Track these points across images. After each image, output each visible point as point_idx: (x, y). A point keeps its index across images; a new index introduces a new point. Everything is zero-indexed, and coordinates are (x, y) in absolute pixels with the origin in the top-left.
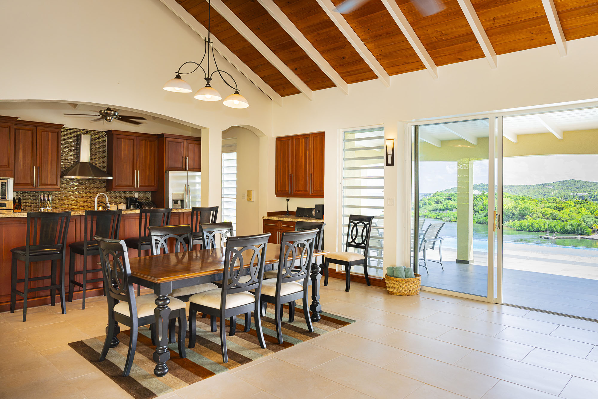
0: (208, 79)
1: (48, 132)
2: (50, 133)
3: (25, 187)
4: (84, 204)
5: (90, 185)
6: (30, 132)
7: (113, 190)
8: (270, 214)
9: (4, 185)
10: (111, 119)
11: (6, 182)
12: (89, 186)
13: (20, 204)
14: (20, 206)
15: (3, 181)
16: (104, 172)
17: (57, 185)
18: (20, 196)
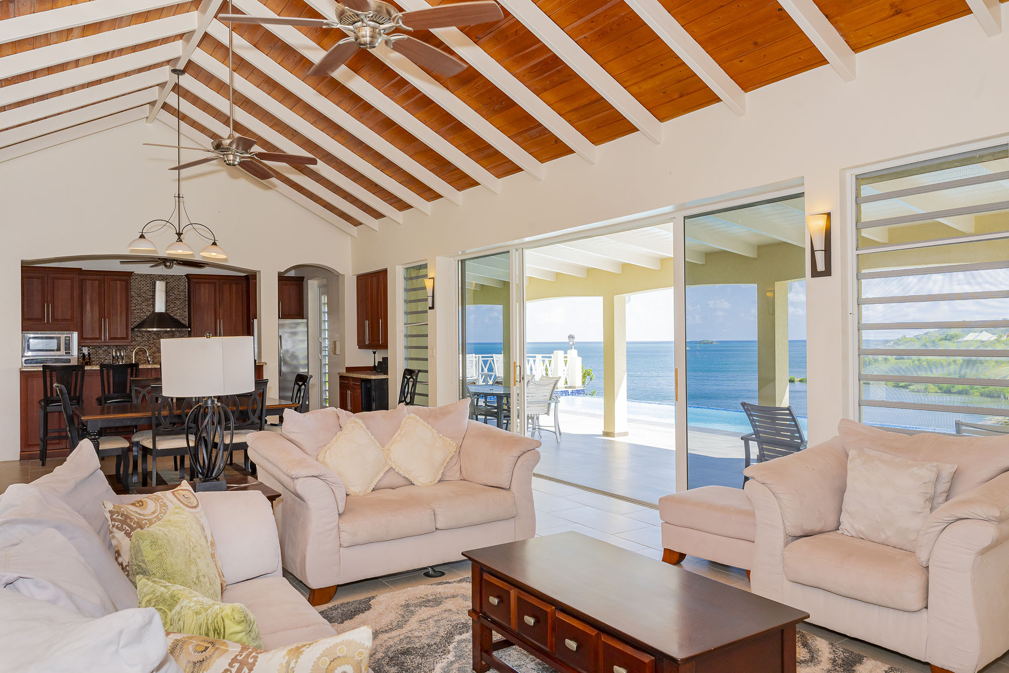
0: (179, 234)
1: (116, 280)
2: (118, 282)
3: (94, 341)
6: (97, 282)
8: (349, 369)
9: (68, 339)
10: (171, 264)
11: (70, 337)
13: (90, 360)
15: (66, 335)
16: (185, 325)
17: (127, 338)
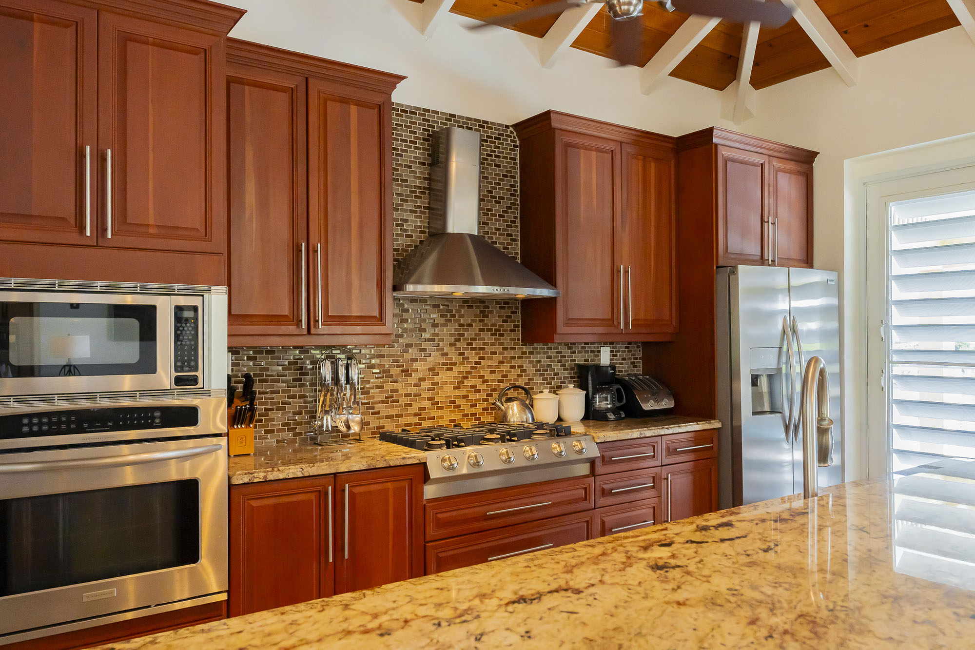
2: (352, 110)
4: (458, 392)
5: (473, 321)
7: (557, 339)
9: (187, 320)
11: (195, 309)
12: (471, 325)
13: (252, 404)
14: (252, 410)
15: (183, 301)
17: (380, 319)
18: (247, 366)
